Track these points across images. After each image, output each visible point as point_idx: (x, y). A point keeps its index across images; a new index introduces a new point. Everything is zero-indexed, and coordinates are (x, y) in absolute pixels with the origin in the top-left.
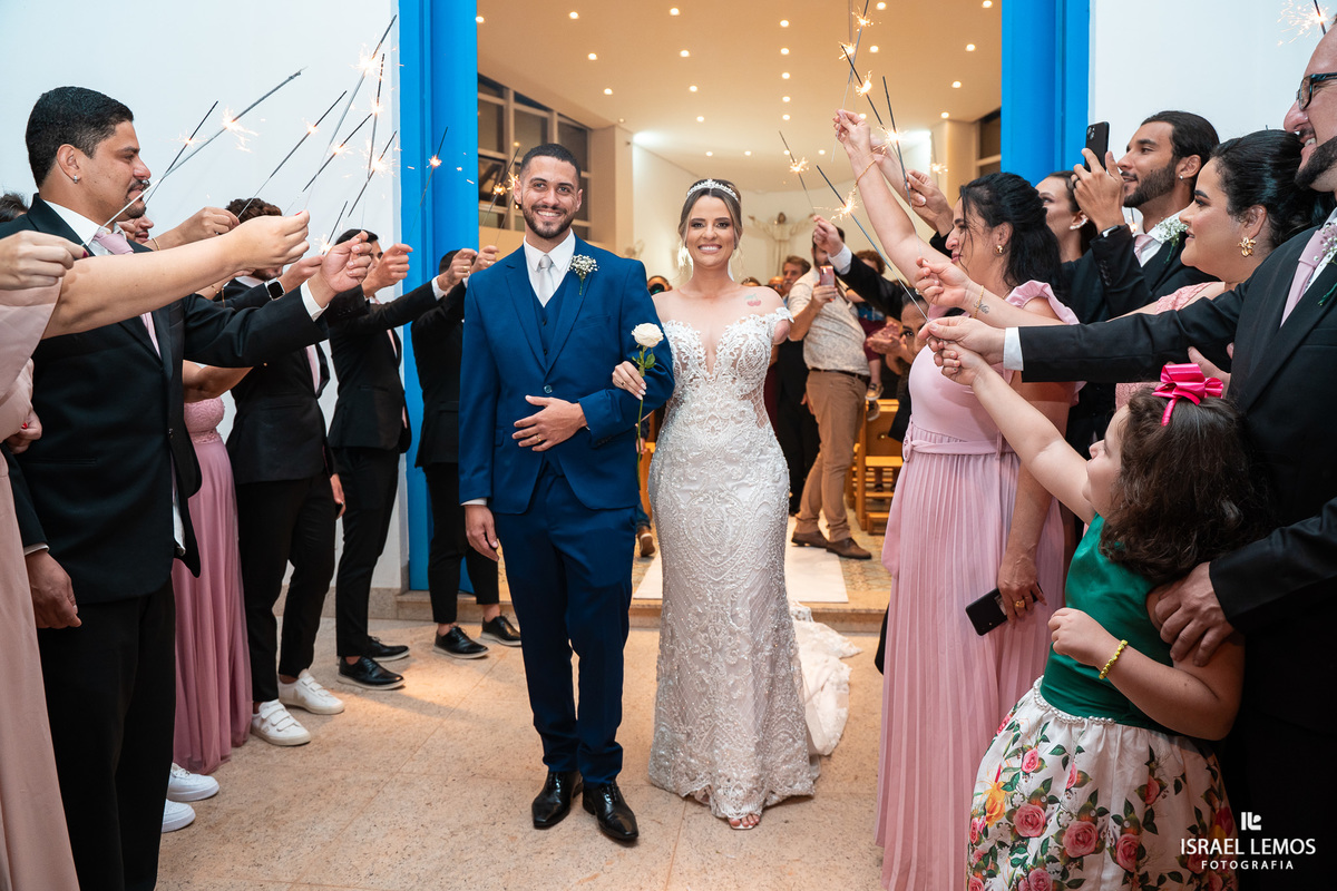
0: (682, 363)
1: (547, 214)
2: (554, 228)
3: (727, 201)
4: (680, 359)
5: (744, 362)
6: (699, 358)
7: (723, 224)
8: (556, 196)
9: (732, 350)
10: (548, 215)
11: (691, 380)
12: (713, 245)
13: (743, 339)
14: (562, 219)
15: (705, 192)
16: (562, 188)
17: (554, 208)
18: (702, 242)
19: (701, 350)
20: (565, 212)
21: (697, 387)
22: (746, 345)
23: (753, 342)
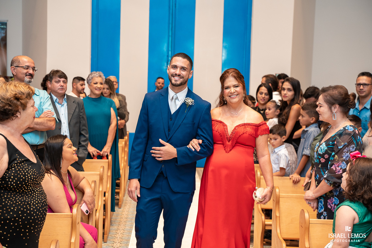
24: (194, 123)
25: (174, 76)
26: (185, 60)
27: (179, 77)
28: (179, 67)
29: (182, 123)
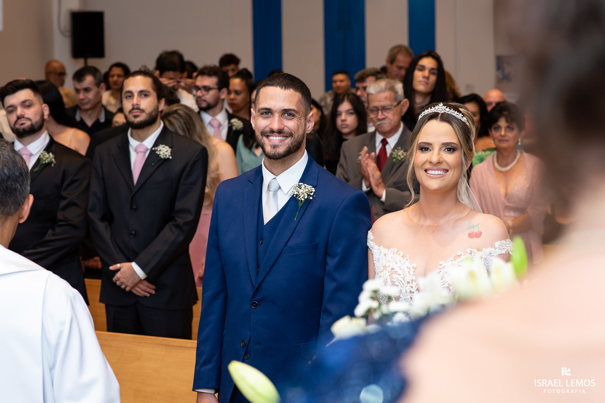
1: (274, 138)
2: (281, 150)
3: (455, 125)
6: (411, 292)
7: (451, 149)
8: (280, 122)
10: (276, 139)
12: (438, 170)
14: (289, 141)
15: (434, 116)
16: (287, 113)
17: (280, 132)
18: (428, 166)
19: (414, 284)
20: (291, 135)
24: (317, 245)
25: (269, 134)
26: (290, 92)
27: (281, 135)
28: (276, 111)
29: (285, 246)
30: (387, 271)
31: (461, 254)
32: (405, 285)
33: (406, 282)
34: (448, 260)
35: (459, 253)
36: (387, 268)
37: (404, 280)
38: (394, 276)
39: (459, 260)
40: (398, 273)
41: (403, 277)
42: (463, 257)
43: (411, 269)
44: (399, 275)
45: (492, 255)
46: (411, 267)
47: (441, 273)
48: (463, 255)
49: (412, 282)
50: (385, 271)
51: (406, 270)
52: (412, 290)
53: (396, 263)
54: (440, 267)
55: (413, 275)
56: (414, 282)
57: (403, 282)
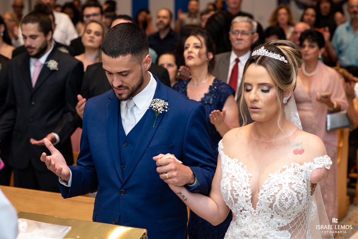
0: (234, 199)
4: (232, 195)
5: (278, 206)
6: (246, 196)
9: (269, 197)
11: (241, 211)
13: (278, 188)
19: (249, 190)
21: (245, 216)
22: (279, 194)
23: (286, 190)
24: (173, 146)
29: (147, 148)
30: (229, 178)
31: (286, 168)
32: (242, 190)
33: (243, 188)
34: (276, 173)
35: (284, 167)
36: (229, 175)
37: (241, 186)
38: (234, 182)
39: (284, 173)
40: (237, 180)
41: (241, 184)
42: (287, 170)
43: (248, 178)
44: (238, 182)
45: (312, 168)
46: (247, 176)
47: (269, 184)
48: (287, 169)
49: (247, 189)
50: (227, 177)
51: (244, 178)
52: (247, 195)
53: (236, 172)
54: (269, 178)
55: (249, 183)
56: (249, 188)
57: (240, 188)
